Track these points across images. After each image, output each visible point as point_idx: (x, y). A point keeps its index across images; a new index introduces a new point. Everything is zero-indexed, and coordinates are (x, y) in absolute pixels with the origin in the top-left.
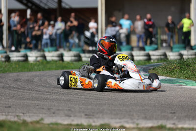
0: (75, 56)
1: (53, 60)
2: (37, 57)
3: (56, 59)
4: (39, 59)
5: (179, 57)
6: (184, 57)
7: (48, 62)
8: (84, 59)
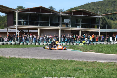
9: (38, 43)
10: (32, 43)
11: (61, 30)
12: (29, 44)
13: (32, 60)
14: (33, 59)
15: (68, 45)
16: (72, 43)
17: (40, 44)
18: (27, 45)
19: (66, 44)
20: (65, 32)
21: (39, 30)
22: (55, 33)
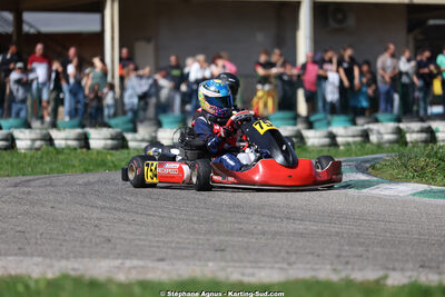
0: (112, 139)
1: (68, 147)
2: (34, 140)
3: (73, 143)
4: (38, 144)
5: (327, 141)
6: (339, 140)
7: (59, 151)
8: (131, 144)
9: (106, 132)
10: (54, 133)
11: (319, 12)
12: (24, 140)
13: (54, 285)
14: (65, 277)
15: (379, 146)
16: (416, 126)
17: (121, 143)
18: (7, 155)
19: (365, 135)
20: (351, 22)
21: (111, 13)
22: (260, 37)
